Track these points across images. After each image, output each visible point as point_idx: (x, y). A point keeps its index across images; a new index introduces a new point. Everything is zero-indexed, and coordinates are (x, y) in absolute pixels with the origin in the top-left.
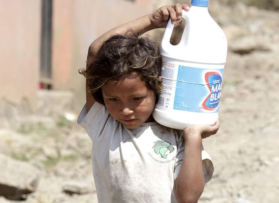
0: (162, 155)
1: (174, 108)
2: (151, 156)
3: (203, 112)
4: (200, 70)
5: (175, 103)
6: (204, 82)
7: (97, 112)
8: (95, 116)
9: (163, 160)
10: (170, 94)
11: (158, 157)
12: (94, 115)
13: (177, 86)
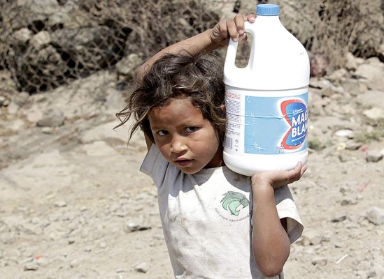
0: (232, 212)
1: (246, 152)
2: (218, 213)
3: (283, 153)
4: (274, 99)
5: (246, 145)
6: (281, 115)
7: (157, 156)
8: (155, 162)
9: (233, 217)
10: (238, 134)
11: (227, 213)
12: (154, 159)
13: (245, 122)
